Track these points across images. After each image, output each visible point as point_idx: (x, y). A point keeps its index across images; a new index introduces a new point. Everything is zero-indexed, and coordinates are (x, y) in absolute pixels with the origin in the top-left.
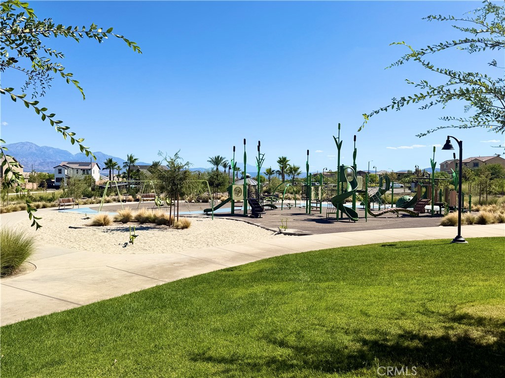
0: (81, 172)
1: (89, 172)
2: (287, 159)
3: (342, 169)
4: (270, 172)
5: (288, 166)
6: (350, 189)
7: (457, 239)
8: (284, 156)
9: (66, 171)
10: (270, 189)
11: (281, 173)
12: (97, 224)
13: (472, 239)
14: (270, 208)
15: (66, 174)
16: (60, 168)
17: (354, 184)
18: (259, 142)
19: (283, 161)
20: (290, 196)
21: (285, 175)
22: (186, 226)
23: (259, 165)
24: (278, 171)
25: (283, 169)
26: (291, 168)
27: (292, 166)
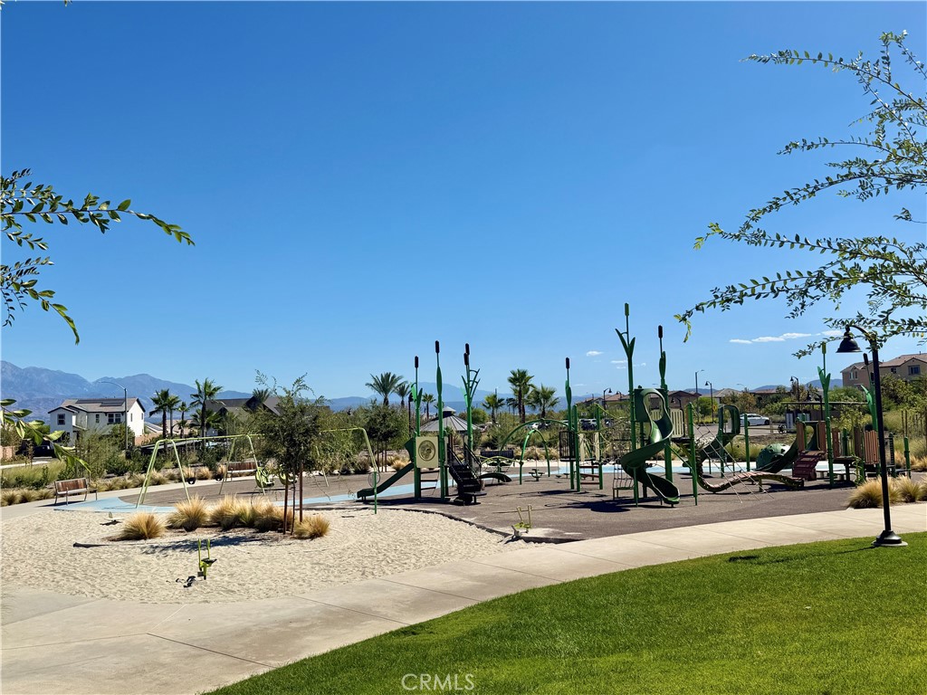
0: (104, 419)
1: (122, 418)
2: (529, 375)
3: (637, 394)
4: (494, 402)
5: (531, 389)
6: (657, 438)
7: (885, 538)
8: (522, 368)
9: (74, 418)
10: (495, 439)
11: (517, 403)
12: (134, 535)
13: (916, 536)
14: (496, 481)
15: (74, 424)
16: (61, 412)
17: (665, 426)
18: (467, 346)
19: (519, 379)
20: (538, 451)
21: (526, 407)
22: (318, 532)
23: (468, 394)
24: (511, 399)
25: (520, 394)
26: (538, 393)
27: (539, 388)
